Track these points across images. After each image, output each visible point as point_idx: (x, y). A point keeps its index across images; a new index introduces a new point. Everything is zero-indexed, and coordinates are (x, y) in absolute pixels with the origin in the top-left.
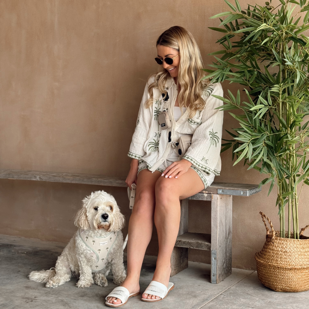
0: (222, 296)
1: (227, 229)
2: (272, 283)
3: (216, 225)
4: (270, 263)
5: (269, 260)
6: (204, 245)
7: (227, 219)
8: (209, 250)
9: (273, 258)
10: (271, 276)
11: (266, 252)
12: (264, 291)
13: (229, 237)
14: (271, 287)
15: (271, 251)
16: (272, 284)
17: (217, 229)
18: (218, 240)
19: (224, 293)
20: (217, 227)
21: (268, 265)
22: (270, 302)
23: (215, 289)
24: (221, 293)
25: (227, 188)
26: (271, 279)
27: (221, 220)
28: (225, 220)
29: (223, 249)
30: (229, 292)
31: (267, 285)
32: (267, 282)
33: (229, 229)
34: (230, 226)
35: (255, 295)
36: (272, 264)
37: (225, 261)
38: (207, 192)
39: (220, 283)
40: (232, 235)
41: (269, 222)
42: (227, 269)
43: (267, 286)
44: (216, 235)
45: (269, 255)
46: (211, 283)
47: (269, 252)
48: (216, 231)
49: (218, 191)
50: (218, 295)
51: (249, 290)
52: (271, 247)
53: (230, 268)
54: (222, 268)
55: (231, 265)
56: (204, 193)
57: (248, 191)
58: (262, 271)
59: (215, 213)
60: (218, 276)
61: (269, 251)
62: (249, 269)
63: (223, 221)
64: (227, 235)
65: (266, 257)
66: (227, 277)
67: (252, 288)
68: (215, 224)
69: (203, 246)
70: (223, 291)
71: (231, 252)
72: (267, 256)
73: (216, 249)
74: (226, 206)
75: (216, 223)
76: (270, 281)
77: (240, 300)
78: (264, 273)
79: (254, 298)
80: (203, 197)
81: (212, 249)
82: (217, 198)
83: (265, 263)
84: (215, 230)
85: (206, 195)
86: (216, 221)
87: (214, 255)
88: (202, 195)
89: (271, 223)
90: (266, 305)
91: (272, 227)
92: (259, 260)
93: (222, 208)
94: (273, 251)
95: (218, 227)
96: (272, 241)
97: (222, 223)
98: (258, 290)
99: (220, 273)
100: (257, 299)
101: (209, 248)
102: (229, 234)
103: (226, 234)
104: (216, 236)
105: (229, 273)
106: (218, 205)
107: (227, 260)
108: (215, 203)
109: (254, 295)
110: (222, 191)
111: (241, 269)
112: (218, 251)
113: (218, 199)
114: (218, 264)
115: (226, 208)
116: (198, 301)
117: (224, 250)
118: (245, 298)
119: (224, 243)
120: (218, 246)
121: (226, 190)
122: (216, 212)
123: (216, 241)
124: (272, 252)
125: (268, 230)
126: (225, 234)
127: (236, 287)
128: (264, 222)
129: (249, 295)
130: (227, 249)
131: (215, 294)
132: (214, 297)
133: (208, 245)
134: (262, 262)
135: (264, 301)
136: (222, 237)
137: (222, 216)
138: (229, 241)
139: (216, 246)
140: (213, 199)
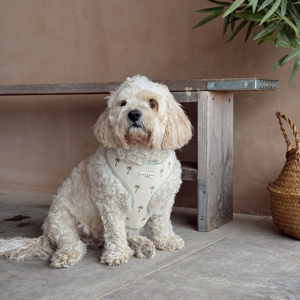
0: (213, 248)
1: (225, 149)
2: (296, 226)
3: (205, 141)
4: (292, 194)
5: (291, 188)
6: (186, 172)
7: (224, 134)
8: (194, 180)
9: (297, 184)
10: (294, 215)
11: (286, 176)
12: (283, 240)
13: (228, 164)
14: (295, 233)
15: (295, 173)
16: (297, 229)
17: (207, 146)
18: (208, 164)
19: (215, 244)
20: (207, 143)
21: (290, 197)
22: (292, 256)
23: (202, 239)
24: (210, 244)
25: (223, 79)
26: (295, 220)
27: (214, 133)
28: (221, 135)
29: (218, 180)
30: (225, 242)
31: (287, 230)
32: (287, 225)
33: (228, 151)
34: (229, 147)
35: (268, 245)
36: (296, 194)
37: (222, 199)
38: (191, 89)
39: (212, 231)
40: (232, 161)
41: (292, 126)
42: (225, 211)
43: (287, 233)
44: (205, 156)
45: (291, 181)
46: (198, 231)
47: (291, 176)
48: (205, 148)
49: (208, 86)
50: (205, 246)
51: (257, 240)
52: (295, 167)
53: (229, 211)
54: (216, 208)
55: (231, 206)
56: (186, 91)
57: (256, 81)
58: (279, 209)
59: (203, 120)
60: (208, 220)
61: (292, 173)
62: (260, 214)
63: (218, 135)
64: (225, 160)
65: (286, 185)
66: (226, 223)
67: (263, 237)
68: (203, 138)
69: (185, 174)
70: (214, 241)
71: (232, 187)
72: (287, 183)
73: (206, 177)
74: (222, 113)
75: (206, 137)
76: (292, 223)
77: (242, 253)
78: (283, 211)
79: (266, 249)
80: (185, 98)
81: (199, 179)
82: (206, 96)
83: (285, 193)
84: (203, 148)
85: (189, 94)
86: (206, 134)
87: (202, 187)
88: (183, 94)
89: (295, 128)
90: (285, 260)
91: (296, 134)
92: (274, 190)
93: (215, 115)
94: (298, 174)
95: (209, 143)
96: (296, 158)
97: (216, 139)
98: (274, 239)
99: (213, 215)
100: (271, 251)
101: (195, 176)
102: (227, 158)
103: (223, 157)
104: (205, 158)
105: (229, 218)
106: (208, 107)
107: (225, 198)
108: (204, 105)
109: (265, 246)
110: (215, 84)
111: (247, 215)
112: (209, 181)
113: (209, 98)
114: (208, 202)
115: (222, 118)
116: (169, 255)
117: (220, 182)
118: (251, 250)
119: (220, 170)
120: (209, 173)
121: (220, 82)
122: (206, 119)
123: (205, 166)
124: (296, 175)
125: (290, 144)
126: (220, 157)
127: (237, 236)
128: (283, 130)
129: (258, 245)
130: (225, 181)
131: (202, 245)
132: (198, 249)
133: (192, 172)
134: (279, 192)
135: (282, 255)
136: (215, 160)
137: (215, 128)
138: (227, 169)
139: (206, 172)
140: (200, 98)
